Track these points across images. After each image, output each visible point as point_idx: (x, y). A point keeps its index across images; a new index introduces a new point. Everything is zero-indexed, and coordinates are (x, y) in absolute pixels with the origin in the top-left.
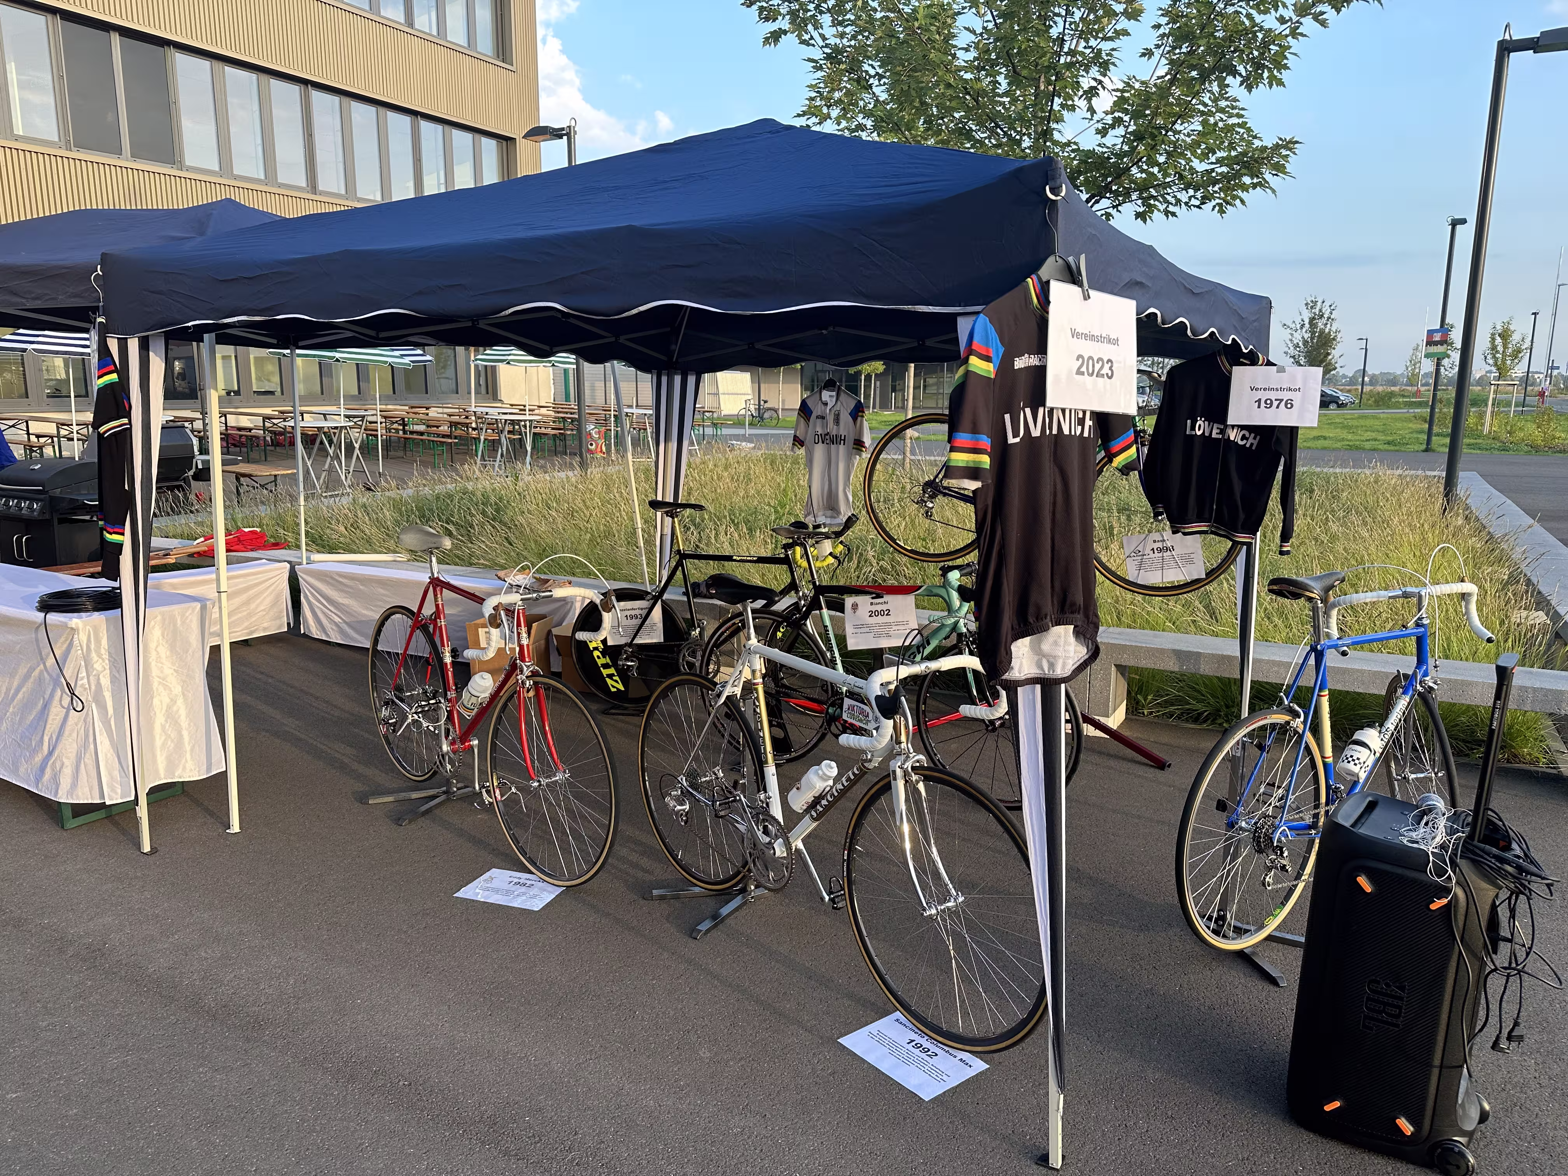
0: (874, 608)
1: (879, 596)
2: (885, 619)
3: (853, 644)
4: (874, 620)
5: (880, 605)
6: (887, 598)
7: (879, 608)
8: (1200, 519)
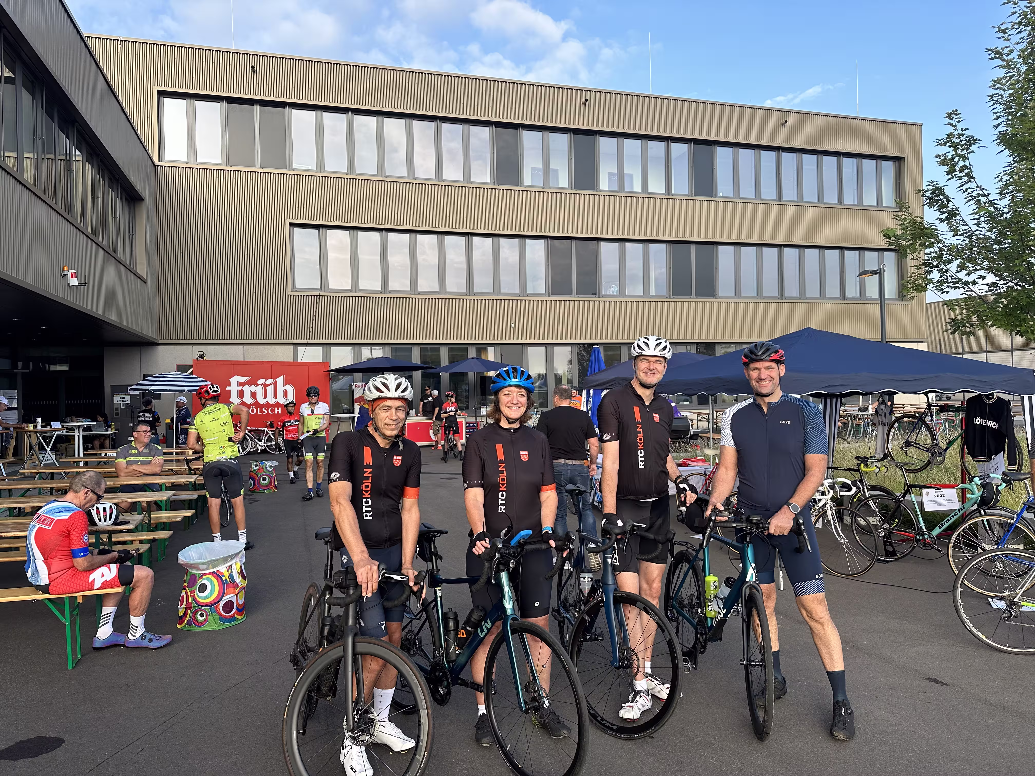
0: (937, 494)
1: (938, 489)
2: (942, 498)
3: (927, 508)
4: (937, 498)
5: (940, 492)
6: (942, 490)
7: (939, 494)
8: (981, 456)
